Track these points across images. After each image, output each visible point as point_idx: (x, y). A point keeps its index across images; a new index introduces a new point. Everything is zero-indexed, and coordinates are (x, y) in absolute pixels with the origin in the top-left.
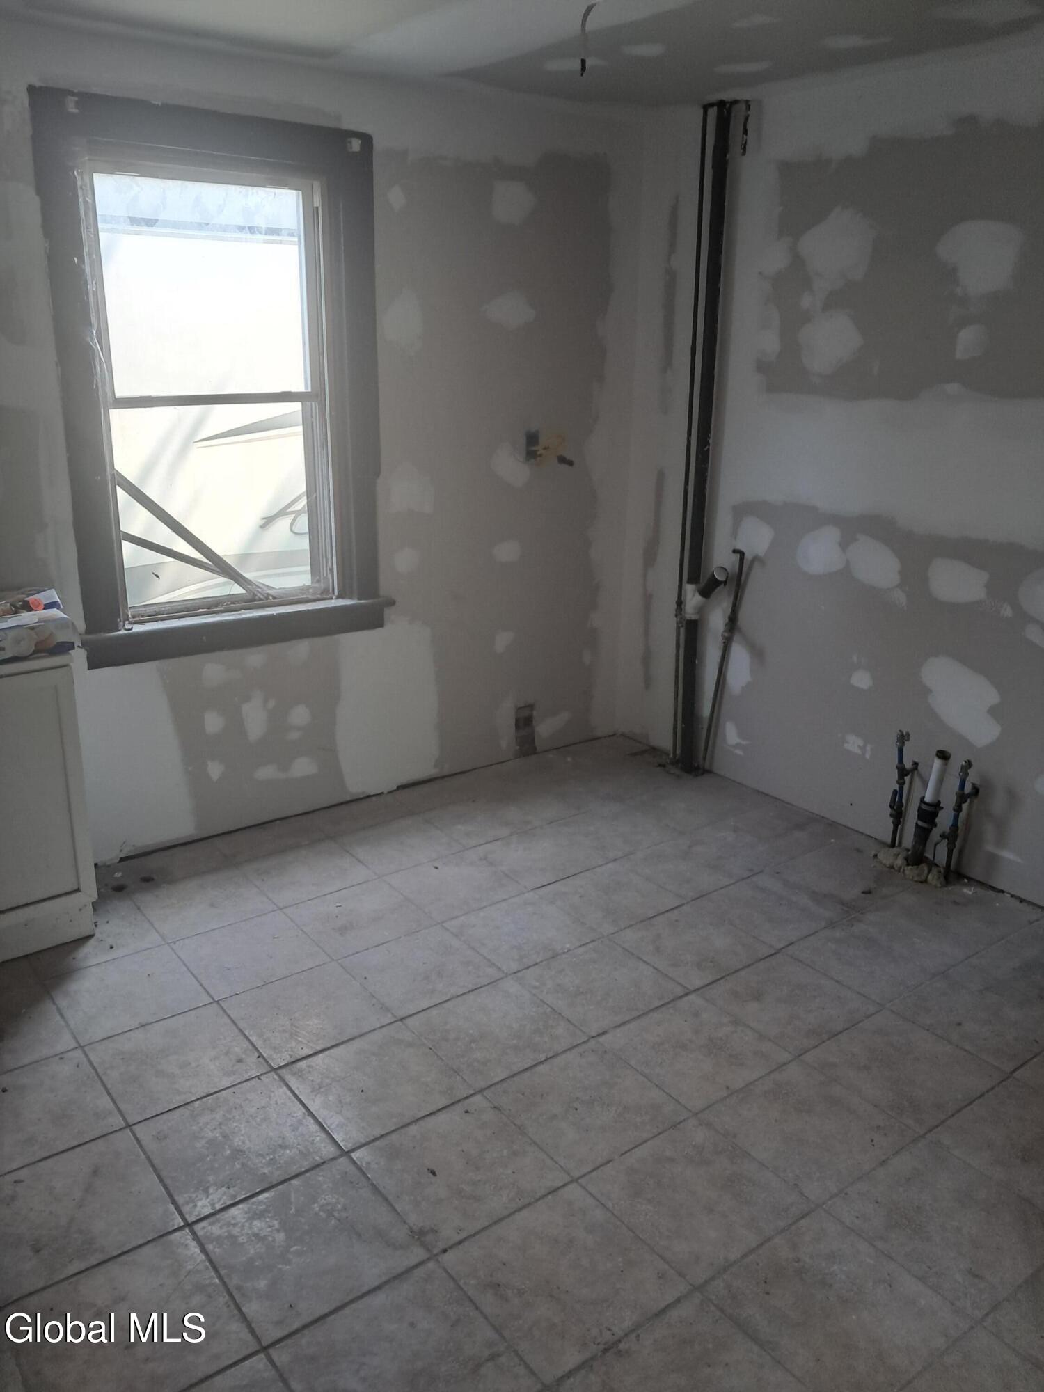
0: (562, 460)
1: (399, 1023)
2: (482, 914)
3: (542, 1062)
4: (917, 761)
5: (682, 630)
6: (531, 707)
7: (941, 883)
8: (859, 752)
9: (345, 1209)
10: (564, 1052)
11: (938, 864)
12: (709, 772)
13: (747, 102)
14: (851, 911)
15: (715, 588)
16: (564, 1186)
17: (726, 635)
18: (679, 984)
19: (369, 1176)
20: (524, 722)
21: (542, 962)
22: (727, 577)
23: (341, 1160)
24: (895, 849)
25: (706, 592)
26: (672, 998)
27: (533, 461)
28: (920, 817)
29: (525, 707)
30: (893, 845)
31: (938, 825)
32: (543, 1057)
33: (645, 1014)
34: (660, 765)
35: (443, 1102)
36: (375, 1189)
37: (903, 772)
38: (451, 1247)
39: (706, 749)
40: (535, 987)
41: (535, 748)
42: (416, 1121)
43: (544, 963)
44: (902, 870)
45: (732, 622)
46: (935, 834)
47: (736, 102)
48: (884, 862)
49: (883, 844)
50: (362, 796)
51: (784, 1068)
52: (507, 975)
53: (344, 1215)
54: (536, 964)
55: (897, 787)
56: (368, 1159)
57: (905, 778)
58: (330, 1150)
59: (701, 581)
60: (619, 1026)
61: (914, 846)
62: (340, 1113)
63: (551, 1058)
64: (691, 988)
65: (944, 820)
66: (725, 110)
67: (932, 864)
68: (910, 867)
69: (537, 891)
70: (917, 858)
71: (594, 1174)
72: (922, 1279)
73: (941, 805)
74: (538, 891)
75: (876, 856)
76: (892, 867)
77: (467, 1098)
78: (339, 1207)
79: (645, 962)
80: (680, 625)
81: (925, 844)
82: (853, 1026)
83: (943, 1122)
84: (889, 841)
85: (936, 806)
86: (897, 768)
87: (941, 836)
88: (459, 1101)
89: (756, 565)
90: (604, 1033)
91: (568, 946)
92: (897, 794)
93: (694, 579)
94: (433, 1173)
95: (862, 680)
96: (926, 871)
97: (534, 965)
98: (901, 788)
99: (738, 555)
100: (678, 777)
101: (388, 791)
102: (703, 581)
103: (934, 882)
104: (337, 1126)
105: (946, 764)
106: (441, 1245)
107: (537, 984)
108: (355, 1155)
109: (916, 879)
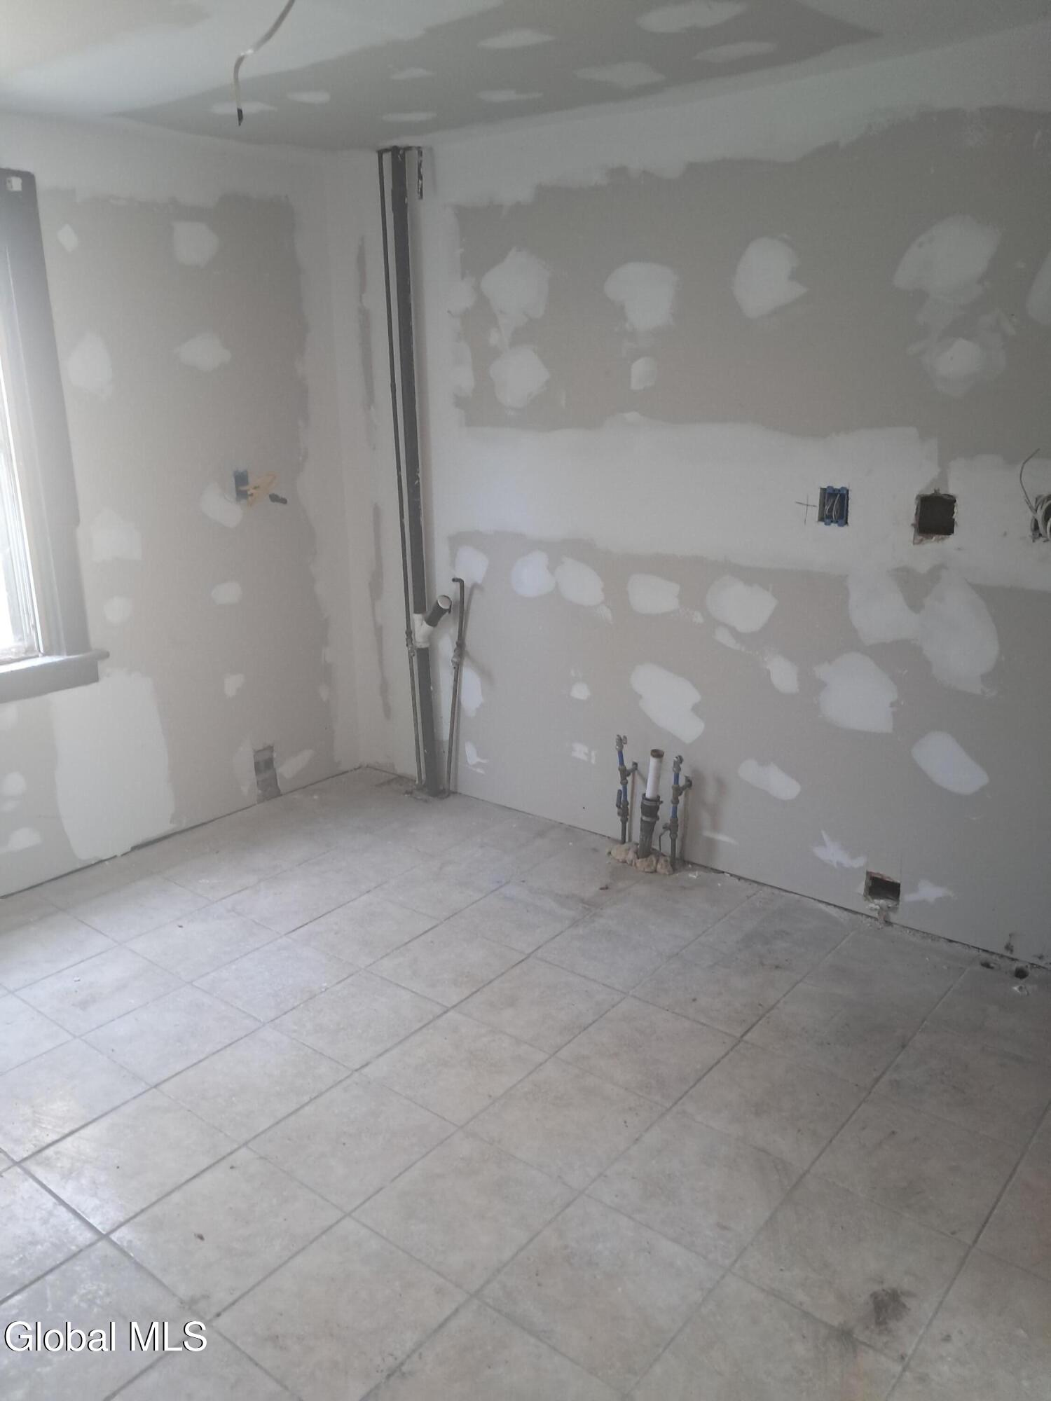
0: (274, 498)
1: (154, 1090)
2: (234, 967)
3: (307, 1104)
4: (636, 761)
5: (415, 659)
6: (271, 748)
7: (669, 871)
8: (585, 758)
9: (108, 1294)
10: (327, 1090)
11: (665, 854)
12: (455, 793)
13: (419, 148)
14: (590, 907)
15: (441, 617)
16: (337, 1222)
17: (455, 660)
18: (438, 1003)
19: (132, 1255)
20: (265, 765)
21: (299, 1005)
22: (450, 606)
23: (100, 1244)
24: (625, 845)
25: (433, 621)
26: (431, 1017)
27: (243, 501)
28: (644, 813)
29: (264, 749)
30: (623, 842)
31: (660, 818)
32: (306, 1099)
33: (407, 1038)
34: (407, 793)
35: (206, 1162)
36: (139, 1267)
37: (624, 773)
38: (225, 1310)
39: (449, 773)
40: (295, 1031)
41: (279, 791)
42: (179, 1187)
43: (302, 1006)
44: (633, 864)
45: (460, 646)
46: (659, 826)
47: (408, 148)
48: (618, 858)
49: (615, 841)
50: (93, 862)
51: (541, 1067)
52: (264, 1025)
53: (107, 1300)
54: (294, 1008)
55: (621, 787)
56: (129, 1237)
57: (628, 778)
58: (88, 1236)
59: (427, 610)
60: (381, 1055)
61: (642, 840)
62: (95, 1195)
63: (315, 1098)
64: (450, 1006)
65: (665, 813)
66: (399, 156)
67: (659, 855)
68: (640, 860)
69: (290, 935)
70: (645, 851)
71: (367, 1205)
72: (676, 1241)
73: (661, 800)
74: (294, 935)
75: (610, 853)
76: (625, 862)
77: (231, 1153)
78: (101, 1293)
79: (404, 988)
80: (412, 654)
81: (651, 837)
82: (601, 1017)
83: (686, 1092)
84: (620, 837)
85: (657, 801)
86: (619, 769)
87: (664, 828)
88: (224, 1158)
89: (476, 592)
90: (367, 1065)
91: (325, 985)
92: (622, 794)
93: (420, 608)
94: (201, 1238)
95: (580, 692)
96: (655, 862)
97: (292, 1010)
98: (625, 789)
99: (458, 584)
100: (426, 801)
101: (122, 853)
102: (429, 611)
103: (662, 871)
104: (93, 1210)
105: (661, 762)
106: (215, 1310)
107: (296, 1028)
108: (114, 1237)
109: (646, 870)
